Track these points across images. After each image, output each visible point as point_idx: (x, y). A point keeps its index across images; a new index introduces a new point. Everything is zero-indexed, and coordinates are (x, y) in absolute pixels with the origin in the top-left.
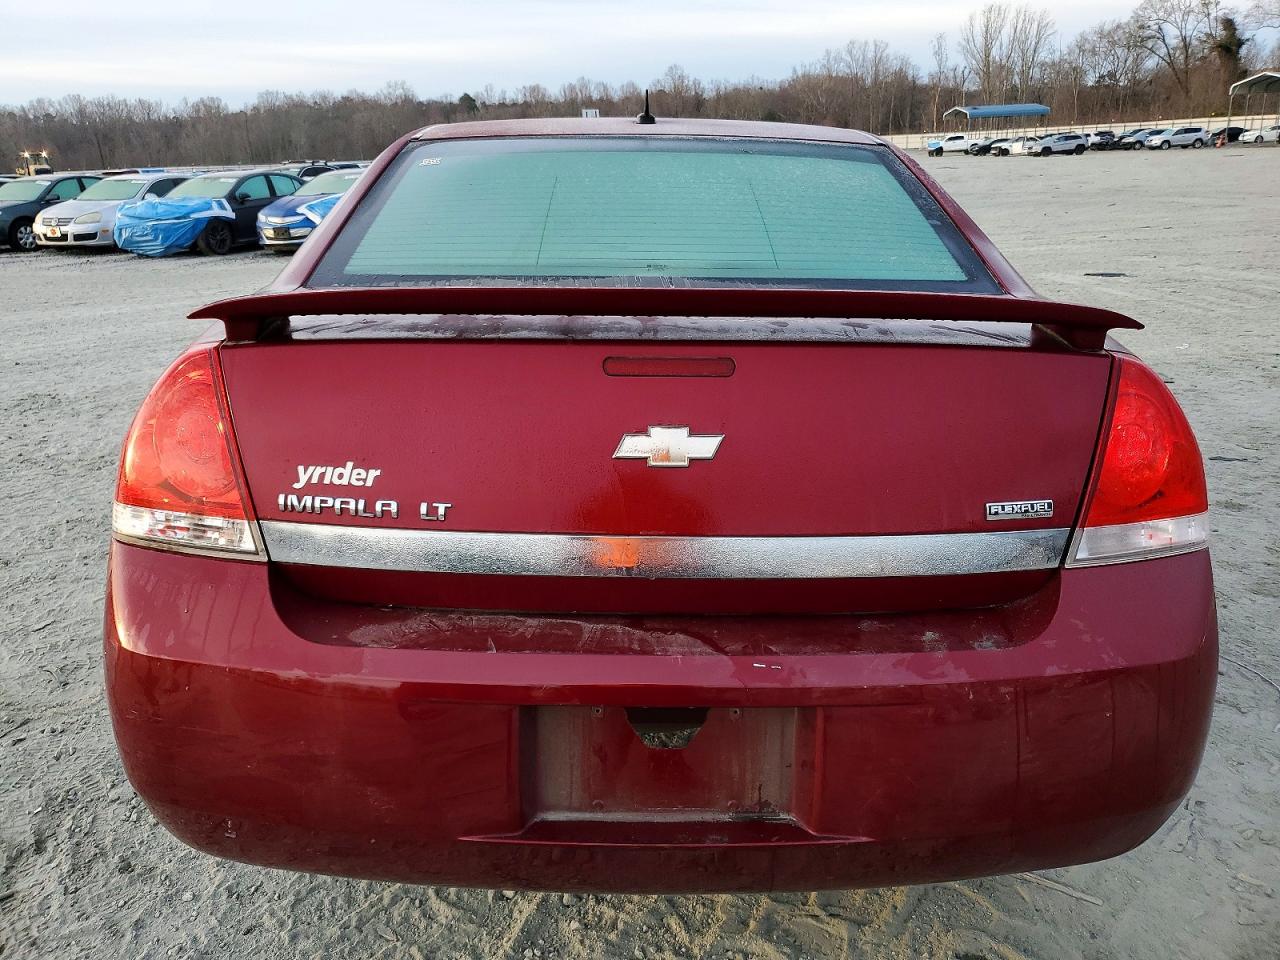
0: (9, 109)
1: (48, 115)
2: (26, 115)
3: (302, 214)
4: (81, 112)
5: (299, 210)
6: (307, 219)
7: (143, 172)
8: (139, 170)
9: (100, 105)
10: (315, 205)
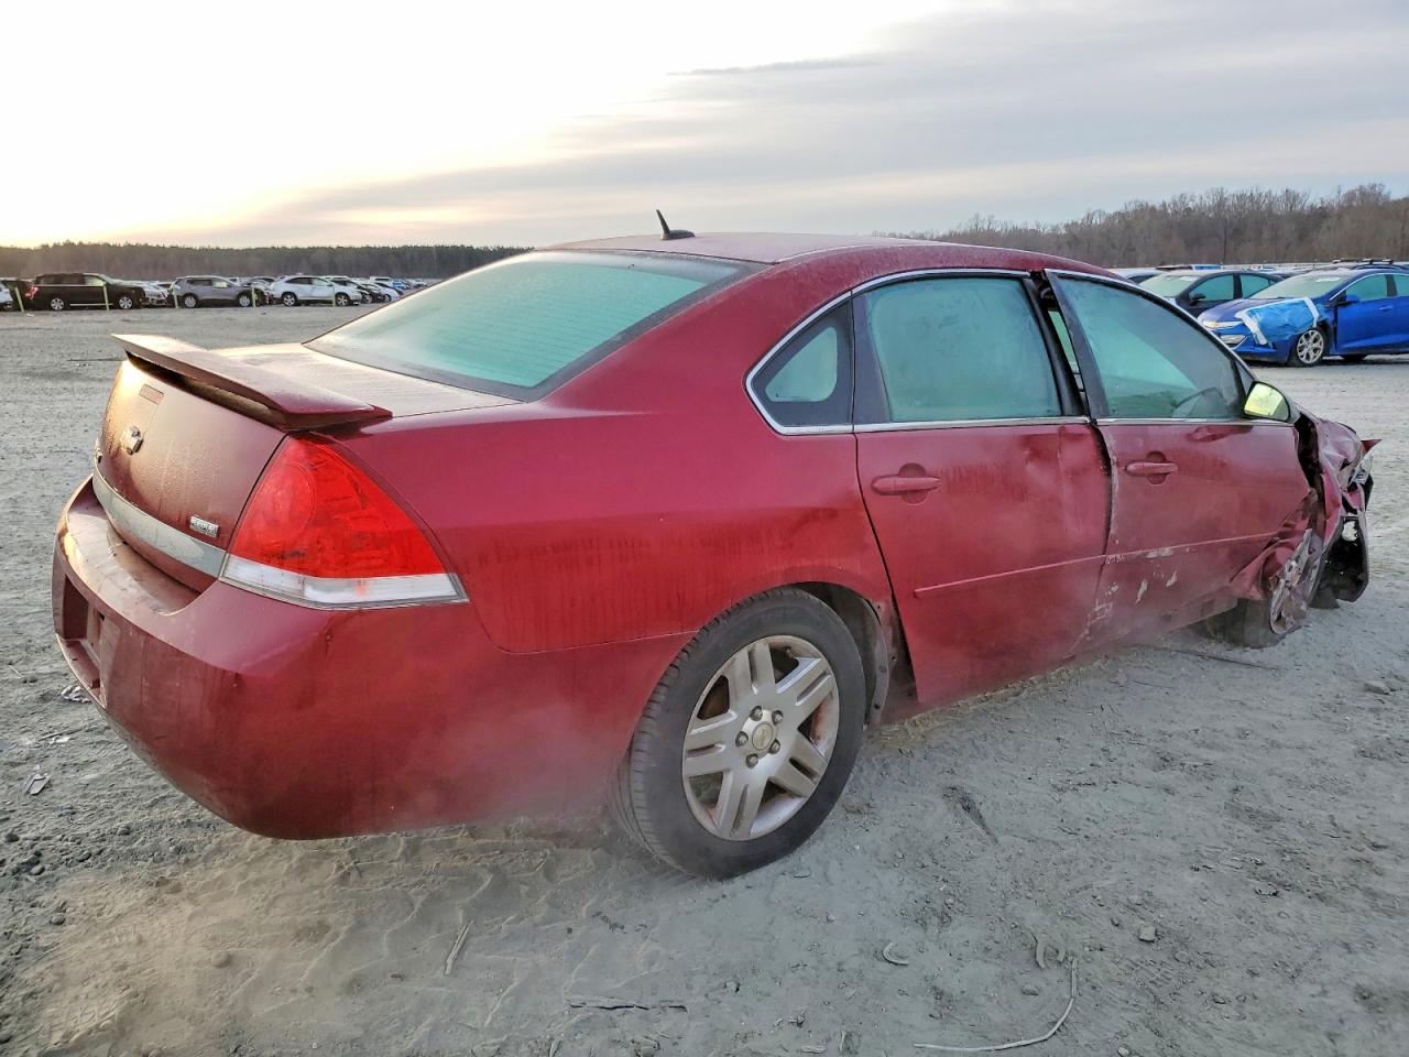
0: (1150, 204)
1: (1188, 210)
2: (1166, 210)
3: (1240, 320)
4: (1221, 203)
5: (1238, 315)
6: (1244, 325)
7: (1197, 268)
8: (1193, 266)
9: (1241, 197)
10: (1258, 310)
